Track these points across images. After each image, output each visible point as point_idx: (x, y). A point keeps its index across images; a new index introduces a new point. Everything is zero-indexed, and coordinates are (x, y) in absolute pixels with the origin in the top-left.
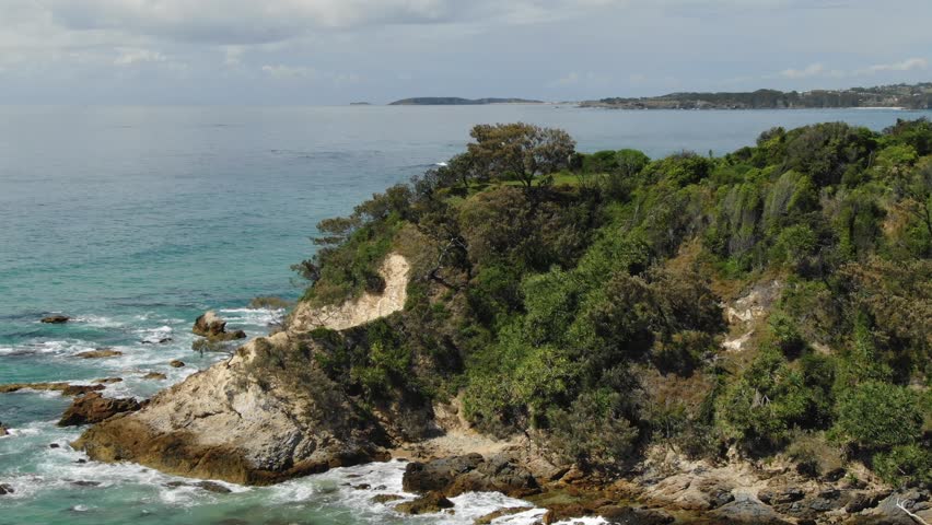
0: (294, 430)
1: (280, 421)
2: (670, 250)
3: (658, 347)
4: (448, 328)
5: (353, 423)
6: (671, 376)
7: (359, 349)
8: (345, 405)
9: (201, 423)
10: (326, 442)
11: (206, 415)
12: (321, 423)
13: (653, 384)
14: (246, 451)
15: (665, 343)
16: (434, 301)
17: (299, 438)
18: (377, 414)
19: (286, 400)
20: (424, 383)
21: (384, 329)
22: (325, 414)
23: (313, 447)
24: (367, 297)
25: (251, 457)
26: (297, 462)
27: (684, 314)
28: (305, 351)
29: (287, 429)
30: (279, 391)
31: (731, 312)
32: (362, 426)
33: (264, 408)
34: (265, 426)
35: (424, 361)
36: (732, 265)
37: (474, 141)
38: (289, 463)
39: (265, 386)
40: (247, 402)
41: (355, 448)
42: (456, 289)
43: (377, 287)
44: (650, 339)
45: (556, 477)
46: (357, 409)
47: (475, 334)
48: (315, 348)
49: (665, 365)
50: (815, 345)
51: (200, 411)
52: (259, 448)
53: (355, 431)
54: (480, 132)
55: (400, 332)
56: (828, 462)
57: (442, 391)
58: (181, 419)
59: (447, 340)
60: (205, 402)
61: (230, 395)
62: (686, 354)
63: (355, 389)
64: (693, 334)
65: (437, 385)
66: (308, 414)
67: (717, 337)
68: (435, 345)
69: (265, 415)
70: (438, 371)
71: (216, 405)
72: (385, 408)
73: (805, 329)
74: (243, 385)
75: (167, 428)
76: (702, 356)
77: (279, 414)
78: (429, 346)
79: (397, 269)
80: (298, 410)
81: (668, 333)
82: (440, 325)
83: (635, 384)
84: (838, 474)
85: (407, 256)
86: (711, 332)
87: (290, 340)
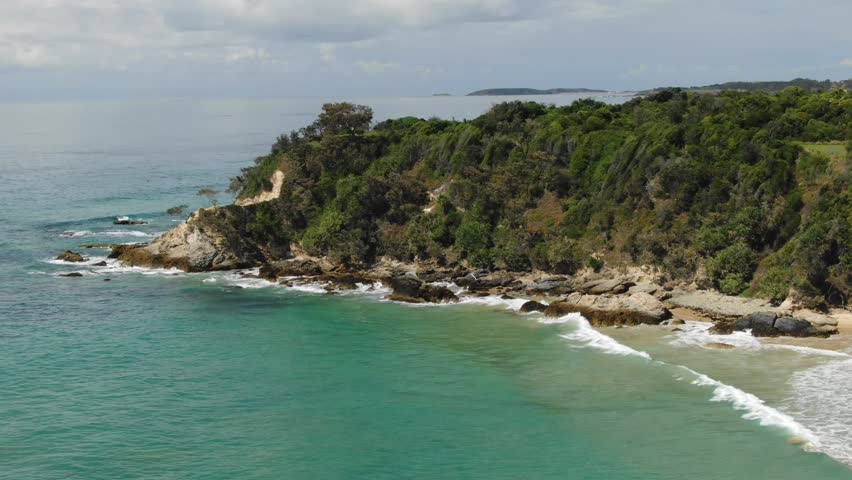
0: (214, 250)
1: (208, 246)
2: (410, 166)
3: (391, 211)
4: (301, 207)
5: (245, 249)
6: (395, 225)
7: (252, 215)
8: (242, 241)
9: (172, 249)
10: (230, 258)
11: (175, 246)
12: (229, 249)
13: (385, 228)
14: (189, 258)
15: (396, 209)
16: (295, 193)
17: (216, 254)
18: (260, 247)
19: (212, 237)
20: (286, 234)
21: (266, 206)
22: (231, 244)
23: (224, 259)
24: (265, 193)
25: (191, 261)
26: (214, 264)
27: (408, 196)
28: (223, 215)
29: (210, 250)
30: (209, 233)
31: (432, 195)
32: (250, 251)
33: (201, 241)
34: (200, 248)
35: (286, 223)
36: (436, 173)
37: (324, 112)
38: (210, 265)
39: (201, 230)
40: (194, 239)
41: (245, 261)
42: (306, 187)
43: (269, 187)
44: (389, 208)
45: (333, 270)
46: (248, 243)
47: (314, 210)
48: (228, 214)
49: (393, 220)
50: (458, 208)
51: (173, 244)
52: (196, 257)
53: (246, 254)
54: (326, 107)
55: (275, 208)
56: (450, 259)
57: (295, 237)
58: (163, 248)
59: (300, 213)
60: (176, 240)
61: (186, 235)
62: (403, 214)
63: (249, 234)
64: (410, 205)
65: (293, 234)
66: (222, 244)
67: (421, 207)
68: (292, 215)
69: (200, 243)
70: (293, 227)
71: (180, 241)
72: (264, 245)
73: (456, 200)
74: (192, 230)
75: (157, 252)
76: (410, 215)
77: (207, 243)
78: (290, 215)
79: (279, 177)
80: (217, 242)
81: (398, 206)
82: (296, 205)
83: (376, 227)
84: (454, 265)
85: (283, 171)
86: (419, 205)
87: (216, 210)
